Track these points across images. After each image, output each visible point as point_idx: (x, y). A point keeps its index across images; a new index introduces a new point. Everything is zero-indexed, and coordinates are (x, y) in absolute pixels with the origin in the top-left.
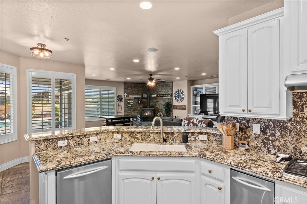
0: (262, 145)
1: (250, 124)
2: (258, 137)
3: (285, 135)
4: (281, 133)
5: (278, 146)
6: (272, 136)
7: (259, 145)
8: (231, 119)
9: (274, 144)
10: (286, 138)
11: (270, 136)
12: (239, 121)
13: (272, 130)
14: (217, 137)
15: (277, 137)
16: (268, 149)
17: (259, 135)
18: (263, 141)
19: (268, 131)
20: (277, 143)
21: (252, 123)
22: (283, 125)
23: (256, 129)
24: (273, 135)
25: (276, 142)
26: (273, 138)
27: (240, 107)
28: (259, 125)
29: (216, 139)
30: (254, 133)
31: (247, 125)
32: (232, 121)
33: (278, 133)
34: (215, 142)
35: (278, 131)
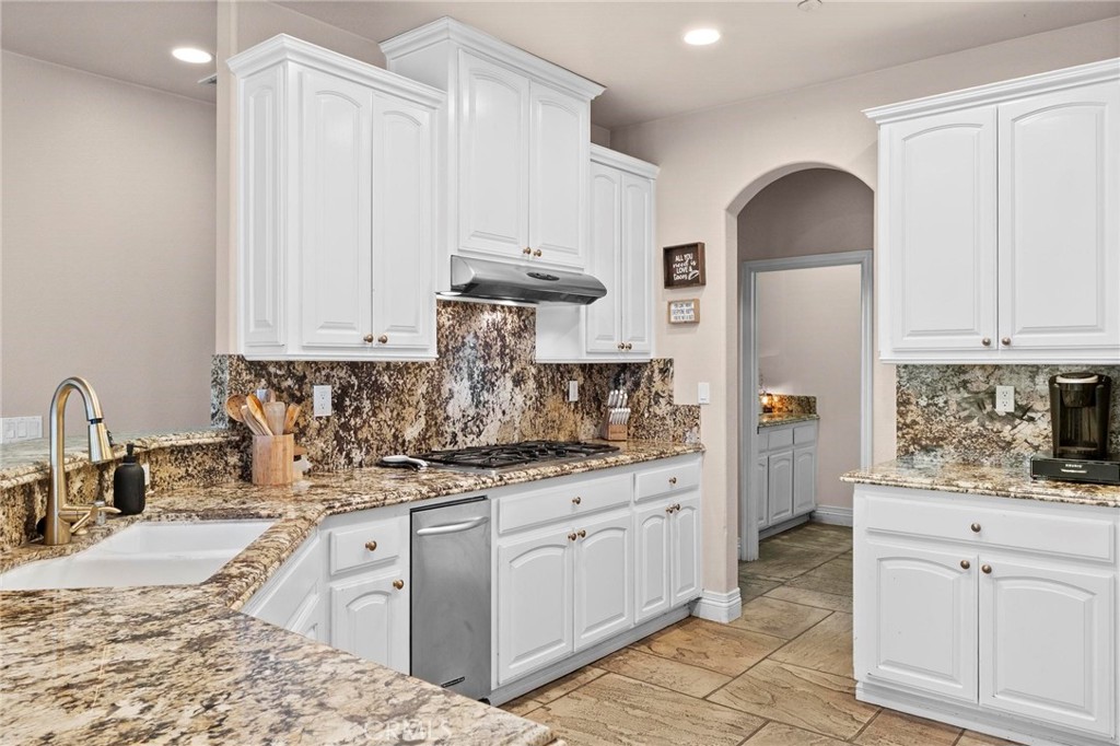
0: (334, 450)
1: (306, 388)
2: (326, 426)
3: (379, 407)
4: (372, 403)
5: (367, 440)
6: (356, 416)
7: (327, 451)
8: (248, 377)
9: (360, 437)
10: (381, 416)
11: (351, 415)
12: (275, 381)
13: (355, 400)
14: (193, 459)
15: (365, 416)
16: (348, 456)
17: (328, 418)
18: (337, 437)
19: (348, 403)
20: (363, 434)
21: (312, 385)
22: (376, 380)
23: (322, 398)
24: (358, 411)
25: (364, 430)
26: (357, 420)
27: (354, 329)
28: (328, 388)
29: (190, 469)
30: (316, 415)
31: (298, 394)
32: (252, 384)
33: (367, 404)
34: (186, 483)
35: (368, 398)
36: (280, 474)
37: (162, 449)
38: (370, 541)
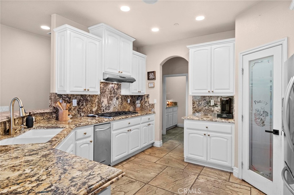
0: (77, 113)
1: (71, 100)
2: (75, 108)
3: (87, 104)
4: (86, 103)
5: (84, 111)
6: (82, 106)
7: (76, 113)
8: (58, 98)
9: (83, 110)
10: (88, 106)
11: (81, 106)
12: (64, 98)
13: (82, 102)
14: (45, 115)
15: (84, 106)
16: (80, 114)
17: (76, 107)
18: (78, 110)
19: (80, 103)
20: (84, 110)
21: (72, 99)
22: (87, 98)
23: (75, 102)
24: (83, 105)
25: (84, 109)
26: (83, 107)
27: (82, 87)
28: (76, 100)
29: (44, 118)
30: (73, 106)
31: (69, 101)
32: (59, 99)
33: (85, 103)
34: (43, 121)
35: (85, 102)
36: (65, 118)
37: (38, 113)
38: (85, 132)
